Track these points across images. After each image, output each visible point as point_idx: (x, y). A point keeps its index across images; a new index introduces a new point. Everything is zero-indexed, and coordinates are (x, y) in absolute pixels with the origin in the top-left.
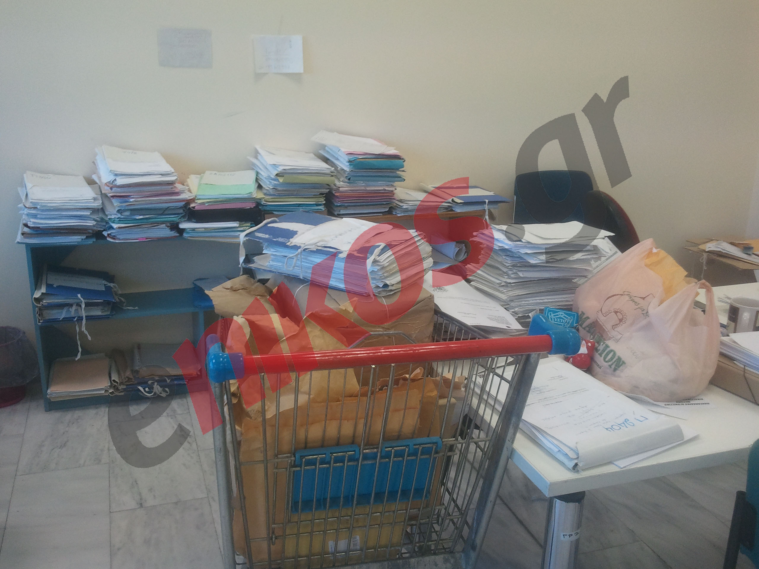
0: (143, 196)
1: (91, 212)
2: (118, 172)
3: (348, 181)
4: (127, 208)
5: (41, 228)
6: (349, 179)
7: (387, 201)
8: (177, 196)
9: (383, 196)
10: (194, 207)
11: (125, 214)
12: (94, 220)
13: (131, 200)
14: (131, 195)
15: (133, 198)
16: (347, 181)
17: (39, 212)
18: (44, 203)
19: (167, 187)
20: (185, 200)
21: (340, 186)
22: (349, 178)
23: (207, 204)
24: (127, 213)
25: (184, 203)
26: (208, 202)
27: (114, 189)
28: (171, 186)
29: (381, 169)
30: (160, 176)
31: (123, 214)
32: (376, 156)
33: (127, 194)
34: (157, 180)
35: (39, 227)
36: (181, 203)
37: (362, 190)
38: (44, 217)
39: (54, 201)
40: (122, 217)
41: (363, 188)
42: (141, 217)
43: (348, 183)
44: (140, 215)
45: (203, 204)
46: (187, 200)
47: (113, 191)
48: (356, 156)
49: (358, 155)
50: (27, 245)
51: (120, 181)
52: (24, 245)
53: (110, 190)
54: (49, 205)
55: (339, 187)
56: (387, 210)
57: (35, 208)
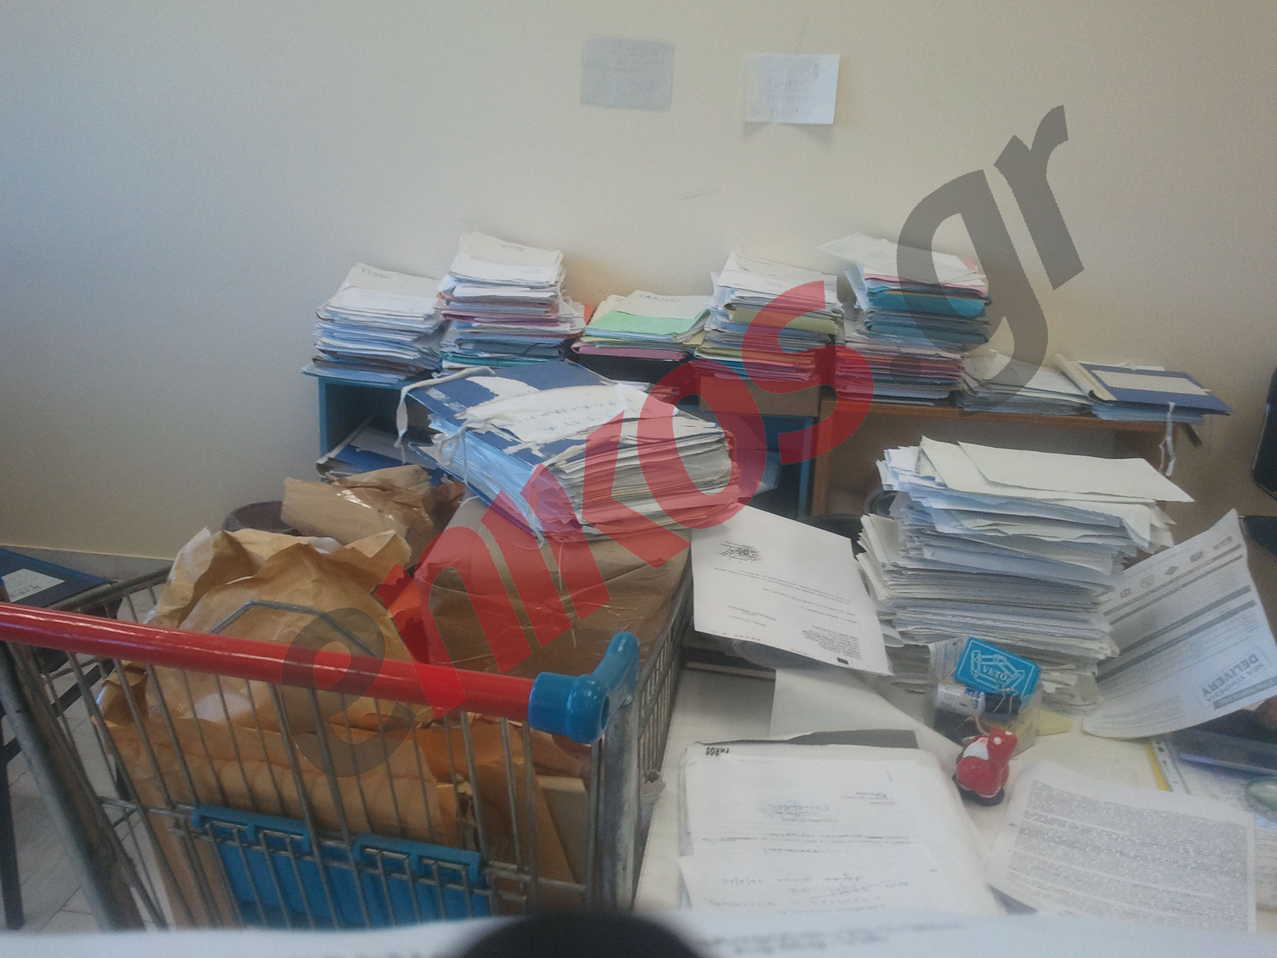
0: (495, 320)
1: (416, 337)
2: (462, 275)
3: (868, 332)
4: (469, 338)
5: (338, 353)
6: (869, 328)
7: (945, 379)
8: (554, 326)
9: (938, 368)
10: (577, 349)
11: (465, 348)
12: (420, 352)
13: (475, 325)
14: (475, 317)
15: (478, 322)
16: (864, 330)
17: (337, 329)
18: (345, 314)
19: (536, 309)
20: (566, 335)
21: (848, 340)
22: (869, 325)
23: (597, 346)
24: (470, 347)
25: (562, 340)
26: (601, 343)
27: (452, 303)
28: (545, 308)
29: (937, 315)
30: (529, 289)
31: (462, 347)
32: (928, 287)
33: (470, 315)
34: (522, 295)
35: (336, 352)
36: (559, 339)
37: (892, 352)
38: (343, 336)
39: (363, 314)
40: (461, 351)
41: (894, 348)
42: (487, 355)
43: (868, 335)
44: (486, 352)
45: (592, 344)
46: (568, 335)
47: (450, 306)
48: (884, 284)
49: (889, 284)
50: (322, 379)
51: (462, 291)
52: (317, 379)
53: (445, 305)
54: (352, 318)
55: (847, 342)
56: (945, 396)
57: (332, 321)
